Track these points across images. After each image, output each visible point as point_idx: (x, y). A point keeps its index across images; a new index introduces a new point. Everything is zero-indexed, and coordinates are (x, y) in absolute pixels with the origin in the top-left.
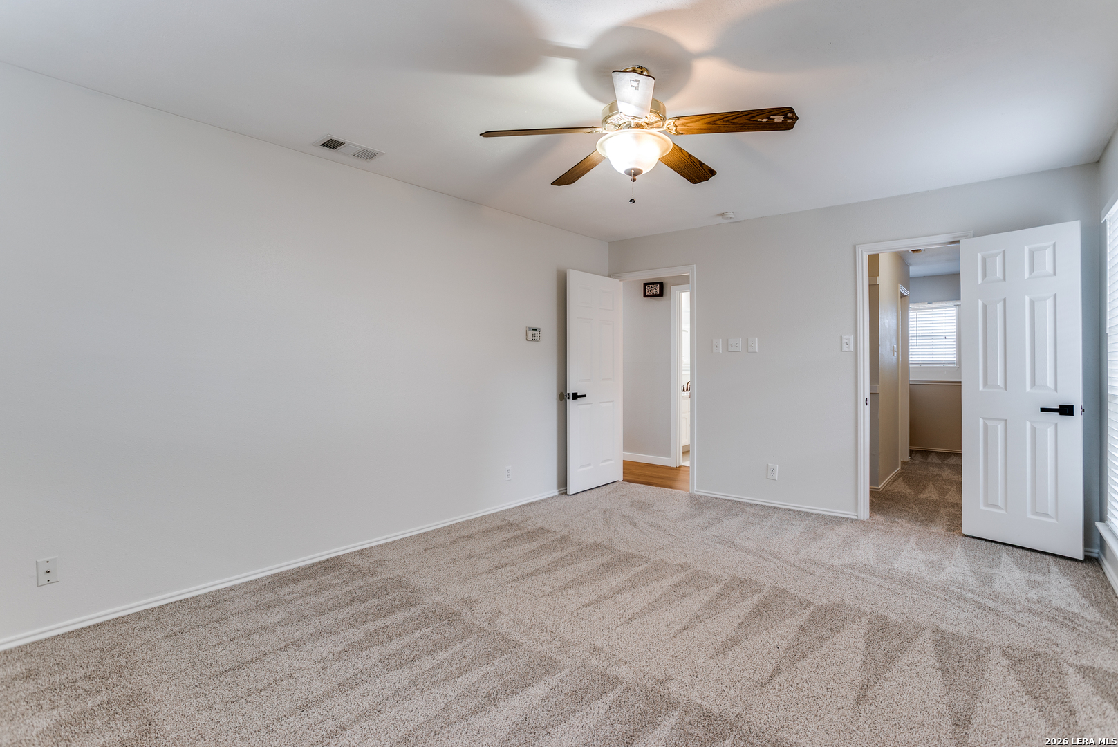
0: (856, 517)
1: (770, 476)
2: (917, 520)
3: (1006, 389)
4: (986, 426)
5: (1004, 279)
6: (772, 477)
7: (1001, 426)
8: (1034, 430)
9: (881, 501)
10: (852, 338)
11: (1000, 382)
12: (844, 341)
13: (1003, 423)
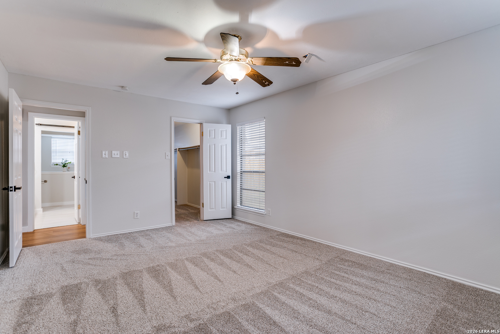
0: (172, 225)
1: (135, 217)
2: (187, 220)
3: (215, 172)
4: (210, 184)
5: (215, 138)
6: (137, 218)
7: (214, 183)
8: (221, 184)
9: (179, 217)
10: (169, 153)
11: (214, 170)
12: (167, 155)
13: (214, 182)
